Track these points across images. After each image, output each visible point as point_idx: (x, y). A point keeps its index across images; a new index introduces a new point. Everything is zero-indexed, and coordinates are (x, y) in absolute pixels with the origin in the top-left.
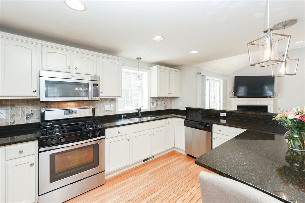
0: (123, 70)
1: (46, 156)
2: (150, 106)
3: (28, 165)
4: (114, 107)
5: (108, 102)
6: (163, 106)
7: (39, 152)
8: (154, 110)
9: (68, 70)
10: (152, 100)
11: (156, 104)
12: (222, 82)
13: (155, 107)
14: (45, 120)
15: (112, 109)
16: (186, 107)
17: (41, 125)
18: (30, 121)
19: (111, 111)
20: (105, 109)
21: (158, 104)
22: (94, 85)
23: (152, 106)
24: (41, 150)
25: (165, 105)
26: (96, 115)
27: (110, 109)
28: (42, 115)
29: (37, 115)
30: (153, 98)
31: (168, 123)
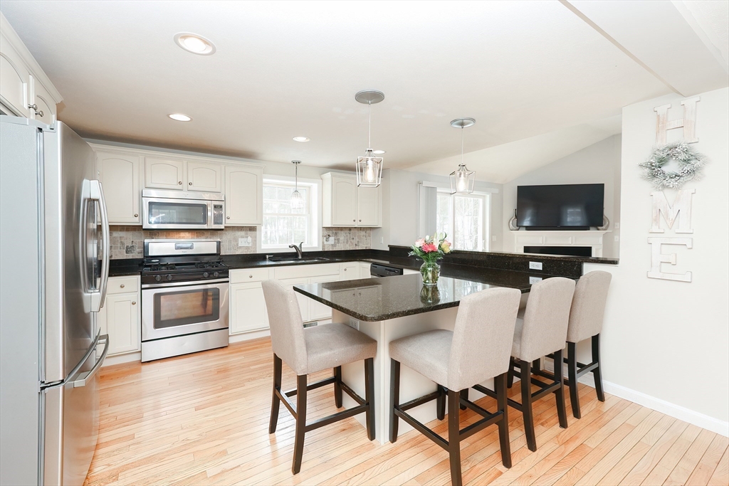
0: (264, 180)
1: (149, 295)
2: (323, 243)
3: (130, 303)
4: (255, 241)
5: (242, 233)
6: (349, 243)
7: (142, 289)
8: (331, 250)
9: (179, 187)
10: (326, 233)
11: (335, 239)
12: (488, 197)
13: (332, 245)
14: (150, 254)
15: (250, 245)
16: (389, 246)
17: (143, 262)
18: (130, 256)
19: (247, 248)
20: (237, 244)
21: (338, 240)
22: (215, 207)
23: (325, 243)
24: (144, 286)
25: (355, 242)
26: (223, 253)
27: (247, 245)
28: (145, 249)
29: (139, 248)
30: (328, 228)
31: (346, 270)
